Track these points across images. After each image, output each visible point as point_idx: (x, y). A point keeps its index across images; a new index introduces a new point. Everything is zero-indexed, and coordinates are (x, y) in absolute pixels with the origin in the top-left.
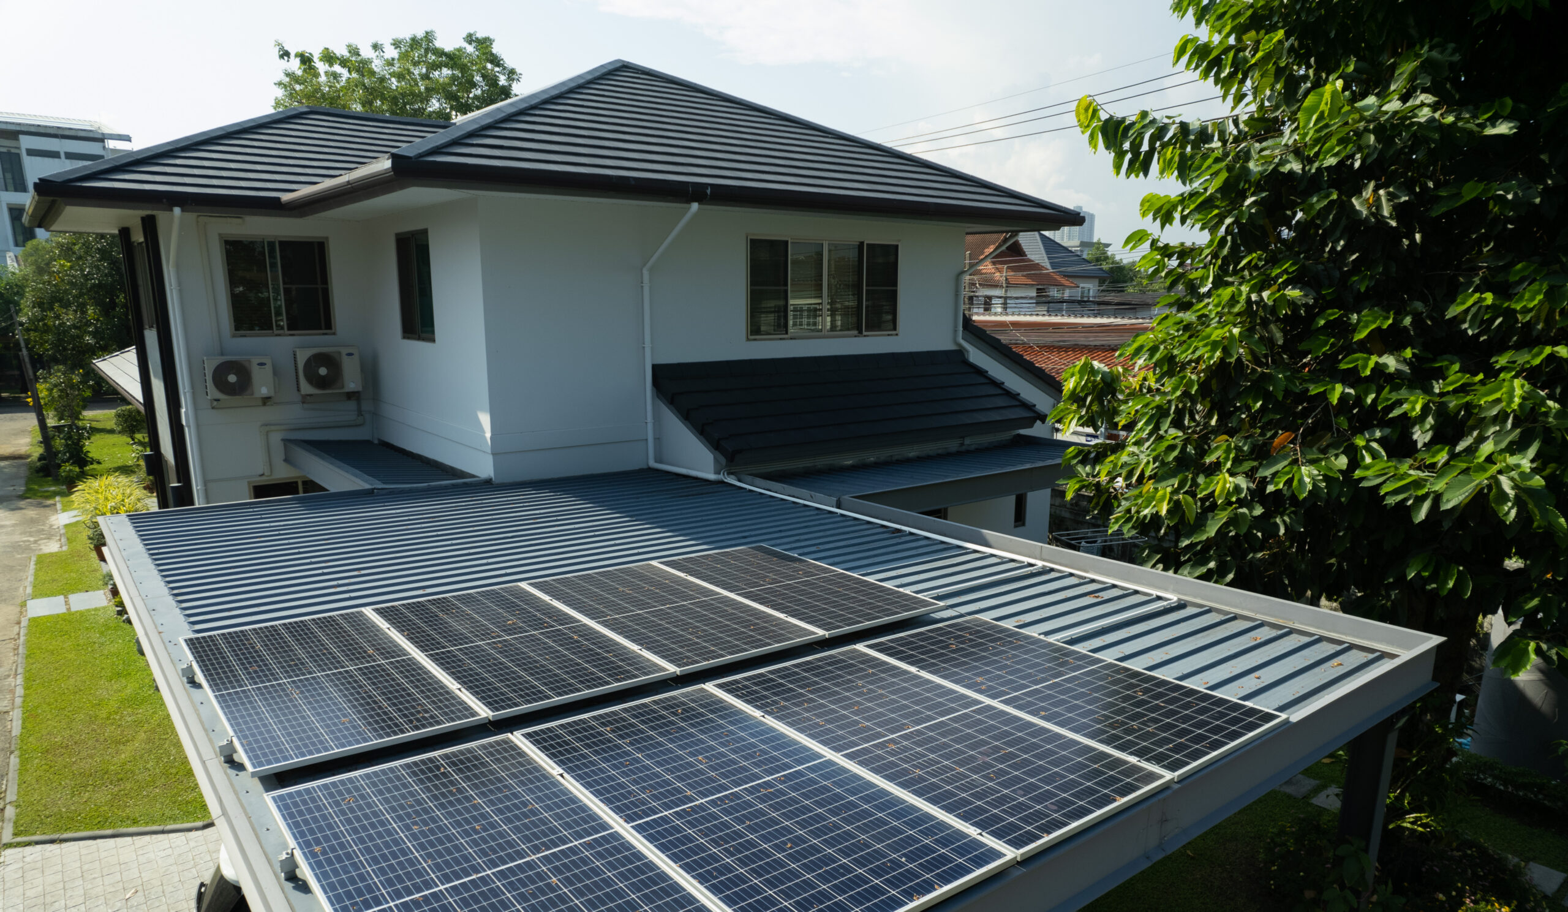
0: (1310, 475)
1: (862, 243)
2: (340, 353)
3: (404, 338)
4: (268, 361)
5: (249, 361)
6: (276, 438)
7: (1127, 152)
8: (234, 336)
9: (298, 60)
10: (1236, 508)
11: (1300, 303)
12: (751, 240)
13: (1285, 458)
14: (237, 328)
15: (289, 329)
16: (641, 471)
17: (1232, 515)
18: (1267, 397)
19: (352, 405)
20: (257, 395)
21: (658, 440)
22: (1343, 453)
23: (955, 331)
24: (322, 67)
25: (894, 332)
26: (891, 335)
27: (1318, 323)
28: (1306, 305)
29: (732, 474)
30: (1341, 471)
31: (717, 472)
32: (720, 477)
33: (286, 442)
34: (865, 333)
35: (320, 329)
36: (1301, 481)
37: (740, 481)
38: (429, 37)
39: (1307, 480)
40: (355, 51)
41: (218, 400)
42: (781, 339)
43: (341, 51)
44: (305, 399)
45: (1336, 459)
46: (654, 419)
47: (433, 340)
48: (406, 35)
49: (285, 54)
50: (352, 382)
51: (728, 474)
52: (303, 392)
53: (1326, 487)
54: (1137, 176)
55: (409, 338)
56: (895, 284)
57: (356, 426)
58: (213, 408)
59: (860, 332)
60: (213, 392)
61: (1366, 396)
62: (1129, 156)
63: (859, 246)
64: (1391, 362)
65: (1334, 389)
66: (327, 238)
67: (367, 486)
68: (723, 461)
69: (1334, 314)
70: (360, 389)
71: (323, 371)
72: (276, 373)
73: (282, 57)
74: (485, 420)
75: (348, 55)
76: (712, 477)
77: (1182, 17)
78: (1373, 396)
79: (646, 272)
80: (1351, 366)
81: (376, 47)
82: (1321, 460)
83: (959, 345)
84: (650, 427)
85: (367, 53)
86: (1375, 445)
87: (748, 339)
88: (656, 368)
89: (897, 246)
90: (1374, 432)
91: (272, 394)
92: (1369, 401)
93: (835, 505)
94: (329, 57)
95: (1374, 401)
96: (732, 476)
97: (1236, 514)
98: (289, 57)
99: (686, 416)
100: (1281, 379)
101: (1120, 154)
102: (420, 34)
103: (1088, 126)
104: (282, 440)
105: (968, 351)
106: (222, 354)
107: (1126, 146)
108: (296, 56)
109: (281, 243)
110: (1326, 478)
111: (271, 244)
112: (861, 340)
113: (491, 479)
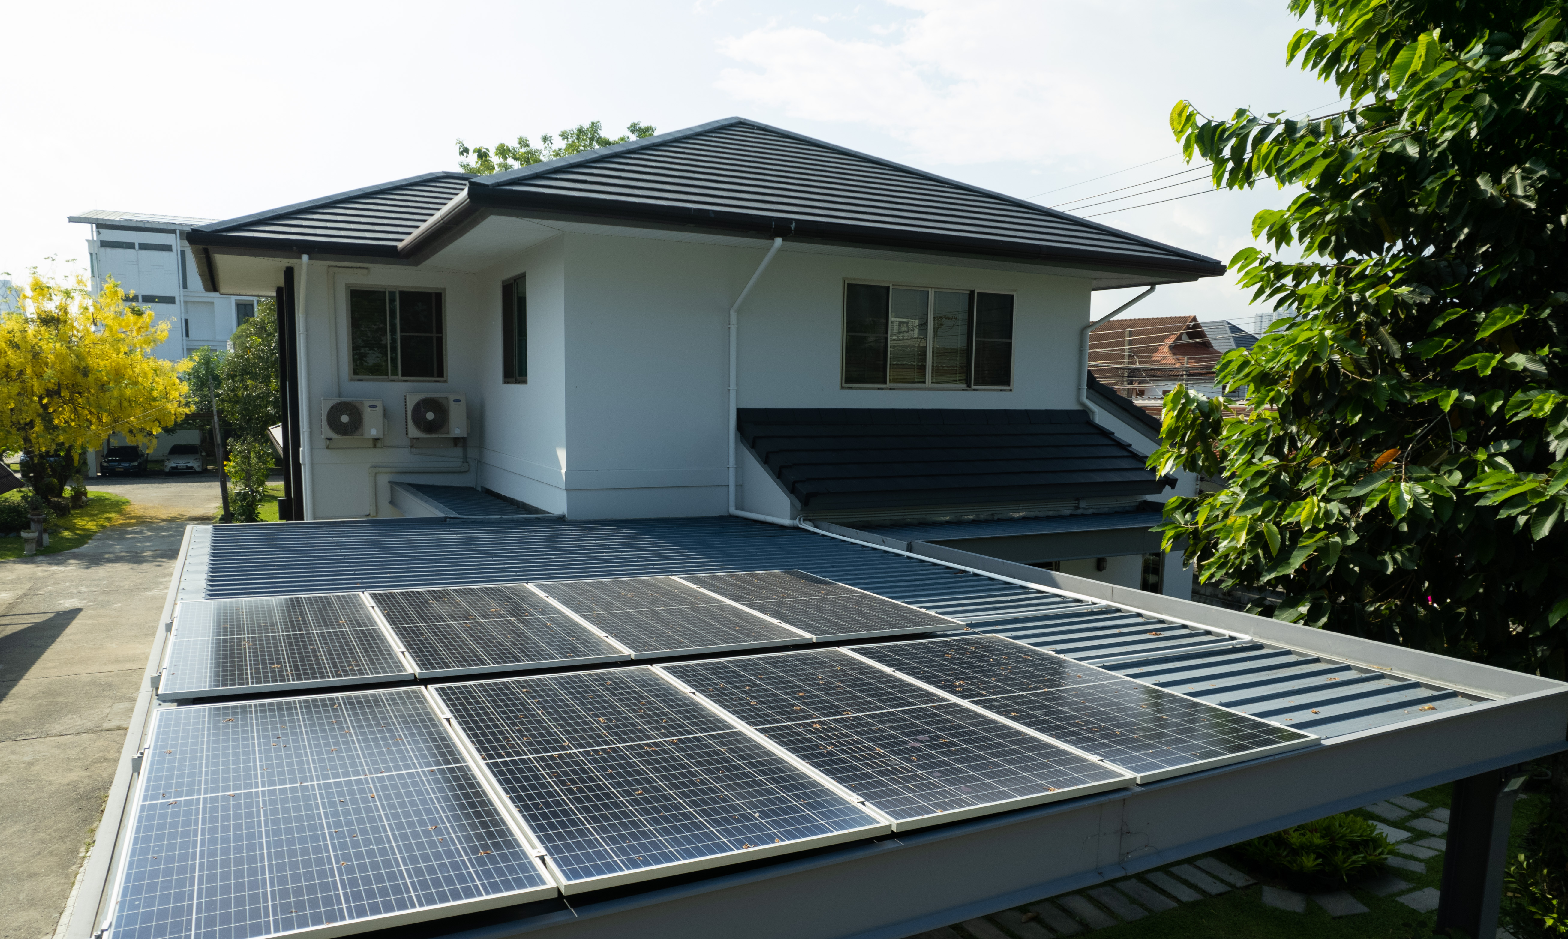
0: (1410, 492)
1: (972, 292)
2: (447, 399)
3: (505, 382)
4: (379, 404)
5: (362, 403)
6: (384, 480)
7: (1228, 160)
8: (352, 380)
9: (476, 155)
10: (1327, 537)
11: (1411, 302)
12: (849, 285)
13: (1384, 476)
14: (355, 372)
15: (403, 375)
16: (721, 518)
17: (1321, 544)
18: (1368, 409)
19: (458, 452)
20: (366, 436)
21: (740, 486)
22: (1457, 469)
23: (1079, 390)
24: (495, 160)
25: (1008, 388)
26: (1004, 390)
27: (1436, 325)
28: (1421, 305)
29: (810, 520)
30: (1453, 488)
31: (793, 518)
32: (796, 523)
33: (392, 483)
34: (973, 387)
35: (432, 376)
36: (1400, 499)
37: (816, 527)
38: (595, 127)
39: (1407, 497)
40: (524, 143)
41: (330, 439)
42: (879, 389)
43: (512, 143)
44: (414, 443)
45: (1449, 477)
46: (736, 464)
47: (525, 382)
48: (572, 126)
49: (465, 151)
50: (457, 427)
51: (804, 520)
52: (410, 436)
53: (1433, 507)
54: (1241, 187)
55: (508, 383)
56: (1010, 338)
57: (461, 472)
58: (328, 448)
59: (969, 386)
60: (329, 433)
61: (1492, 404)
62: (1230, 165)
63: (970, 295)
64: (1520, 360)
65: (1449, 395)
66: (444, 289)
67: (440, 515)
68: (798, 505)
69: (1454, 315)
70: (465, 436)
71: (430, 416)
72: (386, 414)
73: (461, 153)
74: (562, 455)
75: (519, 146)
76: (787, 522)
77: (1301, 15)
78: (1500, 403)
79: (733, 314)
80: (1468, 367)
81: (545, 139)
82: (1431, 478)
83: (1083, 405)
84: (732, 472)
85: (536, 144)
86: (1500, 460)
87: (842, 388)
88: (741, 412)
89: (1012, 297)
90: (1501, 445)
91: (381, 436)
92: (1494, 409)
93: (905, 548)
94: (503, 151)
95: (1500, 409)
96: (809, 522)
97: (1327, 544)
98: (468, 153)
99: (766, 460)
100: (1384, 387)
101: (1220, 163)
102: (586, 125)
103: (1182, 131)
104: (389, 482)
105: (1093, 412)
106: (340, 396)
107: (1227, 152)
108: (474, 151)
109: (401, 293)
110: (1435, 498)
111: (392, 294)
112: (969, 393)
113: (564, 516)
